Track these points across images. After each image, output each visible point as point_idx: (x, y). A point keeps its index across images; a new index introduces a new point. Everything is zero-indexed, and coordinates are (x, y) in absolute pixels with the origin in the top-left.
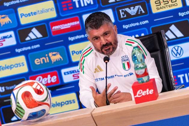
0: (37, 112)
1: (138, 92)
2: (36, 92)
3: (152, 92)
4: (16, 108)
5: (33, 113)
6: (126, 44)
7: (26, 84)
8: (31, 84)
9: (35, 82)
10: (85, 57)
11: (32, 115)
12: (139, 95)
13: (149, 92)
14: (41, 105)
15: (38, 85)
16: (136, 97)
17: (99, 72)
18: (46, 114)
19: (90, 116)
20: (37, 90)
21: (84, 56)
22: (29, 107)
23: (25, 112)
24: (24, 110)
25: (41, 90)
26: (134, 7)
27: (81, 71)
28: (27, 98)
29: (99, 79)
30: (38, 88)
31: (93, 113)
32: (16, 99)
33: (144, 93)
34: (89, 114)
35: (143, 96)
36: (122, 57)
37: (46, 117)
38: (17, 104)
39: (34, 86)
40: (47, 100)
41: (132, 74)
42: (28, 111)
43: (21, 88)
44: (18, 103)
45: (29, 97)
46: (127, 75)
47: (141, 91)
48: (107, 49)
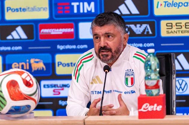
0: (21, 106)
1: (144, 106)
2: (24, 83)
3: (160, 108)
5: (16, 107)
6: (134, 57)
7: (15, 72)
8: (21, 73)
9: (24, 72)
11: (15, 109)
12: (144, 109)
13: (156, 108)
14: (27, 99)
15: (28, 76)
16: (140, 110)
18: (29, 112)
19: (83, 122)
20: (26, 81)
22: (13, 99)
23: (6, 104)
24: (6, 101)
25: (31, 82)
27: (76, 78)
28: (13, 87)
29: (94, 92)
30: (28, 79)
31: (86, 120)
33: (150, 108)
34: (81, 121)
35: (148, 111)
36: (126, 71)
37: (28, 115)
39: (24, 76)
40: (34, 96)
41: (134, 92)
42: (10, 103)
44: (1, 92)
45: (16, 87)
46: (128, 93)
47: (148, 104)
48: (105, 55)
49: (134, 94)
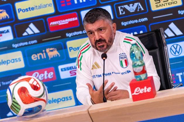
0: (33, 108)
1: (136, 90)
2: (32, 88)
3: (149, 90)
4: (12, 104)
5: (29, 109)
6: (124, 41)
7: (23, 80)
8: (28, 80)
9: (31, 78)
10: (83, 54)
11: (28, 111)
12: (136, 93)
13: (146, 90)
14: (37, 101)
15: (34, 81)
16: (133, 94)
17: (96, 68)
18: (41, 110)
19: (87, 112)
20: (34, 85)
21: (82, 52)
22: (25, 103)
23: (20, 108)
24: (20, 106)
25: (38, 85)
26: (133, 4)
27: (79, 67)
28: (23, 93)
29: (96, 76)
30: (35, 84)
31: (89, 110)
32: (12, 94)
33: (141, 91)
34: (85, 111)
35: (140, 94)
36: (120, 55)
37: (41, 113)
38: (13, 100)
39: (31, 81)
40: (43, 96)
41: (130, 71)
42: (24, 107)
43: (17, 84)
44: (14, 98)
45: (26, 92)
46: (125, 73)
47: (139, 88)
48: (101, 46)
49: (129, 73)
